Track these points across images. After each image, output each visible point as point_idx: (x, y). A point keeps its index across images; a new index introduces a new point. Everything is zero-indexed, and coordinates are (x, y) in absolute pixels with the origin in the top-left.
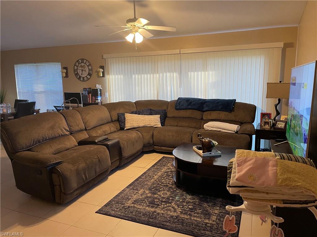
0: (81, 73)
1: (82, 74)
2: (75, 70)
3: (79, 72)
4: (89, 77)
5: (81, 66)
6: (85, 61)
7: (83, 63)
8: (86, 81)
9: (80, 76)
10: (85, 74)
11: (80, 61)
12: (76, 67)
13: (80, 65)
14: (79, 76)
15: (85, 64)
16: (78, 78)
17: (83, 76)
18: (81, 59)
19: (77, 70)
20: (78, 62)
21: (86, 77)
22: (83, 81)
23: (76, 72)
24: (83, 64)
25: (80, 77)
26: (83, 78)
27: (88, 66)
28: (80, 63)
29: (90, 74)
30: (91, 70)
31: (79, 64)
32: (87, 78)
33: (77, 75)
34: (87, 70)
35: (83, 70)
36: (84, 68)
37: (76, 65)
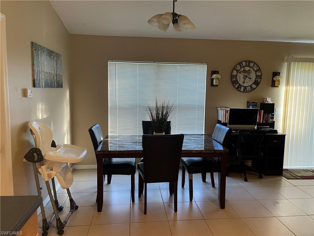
0: (242, 80)
1: (244, 82)
2: (234, 76)
3: (238, 79)
4: (254, 86)
5: (245, 71)
6: (252, 65)
7: (249, 66)
8: (248, 92)
9: (240, 85)
10: (248, 83)
11: (244, 64)
12: (235, 73)
13: (242, 69)
14: (238, 85)
15: (252, 68)
16: (236, 87)
17: (245, 85)
18: (246, 61)
19: (236, 76)
20: (240, 66)
21: (250, 86)
22: (244, 92)
23: (234, 79)
24: (247, 68)
25: (240, 86)
26: (245, 88)
27: (256, 71)
28: (244, 67)
29: (257, 83)
30: (260, 77)
31: (241, 68)
32: (251, 87)
33: (234, 82)
34: (253, 76)
35: (247, 77)
36: (249, 74)
37: (236, 70)
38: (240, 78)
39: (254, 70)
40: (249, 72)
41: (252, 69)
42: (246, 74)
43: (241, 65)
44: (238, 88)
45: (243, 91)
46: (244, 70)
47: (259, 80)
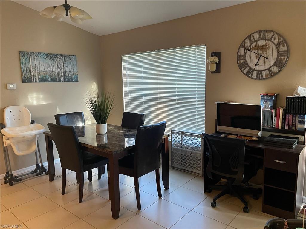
0: (254, 61)
1: (256, 65)
2: (240, 56)
3: (248, 61)
4: (275, 69)
5: (258, 47)
6: (269, 35)
7: (264, 39)
8: (264, 79)
9: (251, 68)
11: (256, 36)
12: (242, 52)
13: (254, 45)
14: (248, 69)
15: (270, 40)
16: (245, 72)
17: (260, 68)
18: (259, 32)
19: (244, 56)
20: (250, 39)
21: (269, 69)
22: (258, 78)
23: (242, 61)
24: (262, 43)
25: (251, 71)
26: (260, 72)
27: (277, 45)
28: (255, 41)
29: (280, 64)
30: (287, 53)
31: (252, 43)
32: (270, 71)
33: (242, 65)
34: (273, 54)
35: (261, 55)
36: (266, 51)
37: (243, 47)
38: (251, 58)
39: (273, 43)
40: (265, 48)
41: (269, 43)
42: (260, 52)
43: (252, 38)
44: (249, 74)
45: (256, 77)
46: (256, 46)
47: (284, 58)
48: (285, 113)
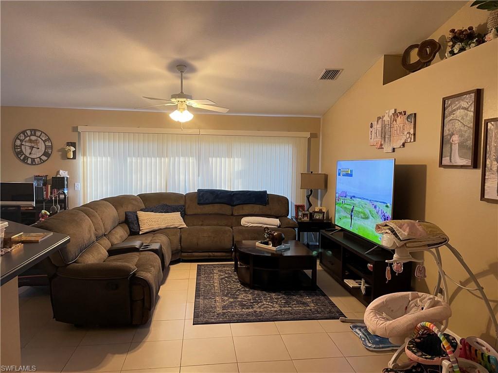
0: (29, 151)
1: (30, 154)
2: (17, 146)
3: (24, 151)
4: (44, 158)
5: (30, 141)
6: (38, 134)
7: (35, 135)
8: (38, 164)
9: (26, 156)
10: (37, 154)
11: (29, 133)
12: (18, 143)
13: (28, 138)
14: (24, 156)
15: (39, 137)
16: (22, 158)
17: (33, 156)
18: (31, 130)
19: (20, 146)
20: (24, 134)
21: (39, 157)
22: (32, 164)
23: (19, 150)
24: (33, 138)
25: (26, 158)
26: (33, 160)
27: (44, 141)
28: (30, 136)
29: (46, 154)
30: (51, 147)
31: (26, 137)
32: (41, 159)
33: (19, 154)
34: (42, 147)
35: (33, 147)
36: (37, 144)
37: (19, 139)
38: (26, 148)
39: (42, 139)
40: (36, 142)
41: (39, 138)
42: (33, 145)
43: (26, 134)
44: (25, 160)
45: (30, 163)
46: (29, 140)
47: (50, 152)
48: (52, 189)
